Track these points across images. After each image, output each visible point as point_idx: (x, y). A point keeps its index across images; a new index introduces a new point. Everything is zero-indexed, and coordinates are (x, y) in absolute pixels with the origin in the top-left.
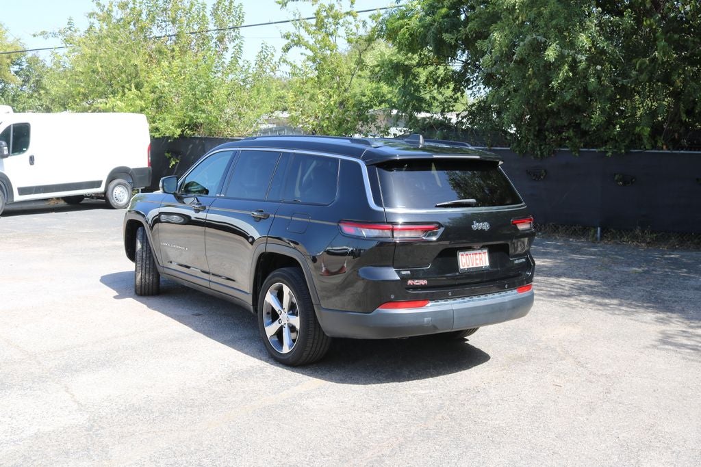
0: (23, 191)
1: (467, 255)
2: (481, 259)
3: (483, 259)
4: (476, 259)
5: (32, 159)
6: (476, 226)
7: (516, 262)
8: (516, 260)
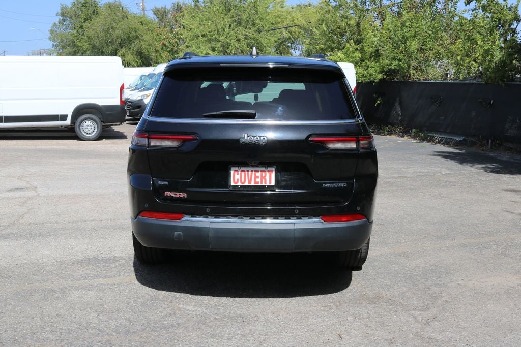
2: (263, 177)
3: (267, 177)
4: (257, 177)
6: (248, 139)
7: (326, 186)
8: (326, 184)
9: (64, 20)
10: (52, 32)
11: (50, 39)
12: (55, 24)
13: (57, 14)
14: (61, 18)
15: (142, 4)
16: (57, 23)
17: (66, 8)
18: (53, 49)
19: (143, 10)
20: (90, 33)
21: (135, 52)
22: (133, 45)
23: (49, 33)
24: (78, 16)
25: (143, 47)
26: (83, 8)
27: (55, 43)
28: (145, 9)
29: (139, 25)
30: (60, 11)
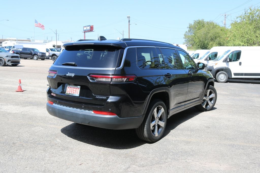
0: (235, 74)
1: (70, 87)
2: (76, 91)
3: (77, 91)
4: (74, 90)
5: (240, 64)
6: (69, 74)
7: (97, 97)
8: (97, 96)
9: (190, 30)
10: (185, 35)
11: (184, 38)
12: (186, 31)
13: (187, 28)
14: (189, 29)
15: (224, 22)
16: (187, 31)
17: (191, 25)
18: (185, 42)
19: (225, 24)
20: (198, 35)
21: (217, 43)
22: (216, 40)
23: (184, 35)
24: (195, 28)
25: (221, 41)
26: (198, 25)
27: (186, 40)
28: (226, 24)
29: (220, 31)
30: (189, 26)
